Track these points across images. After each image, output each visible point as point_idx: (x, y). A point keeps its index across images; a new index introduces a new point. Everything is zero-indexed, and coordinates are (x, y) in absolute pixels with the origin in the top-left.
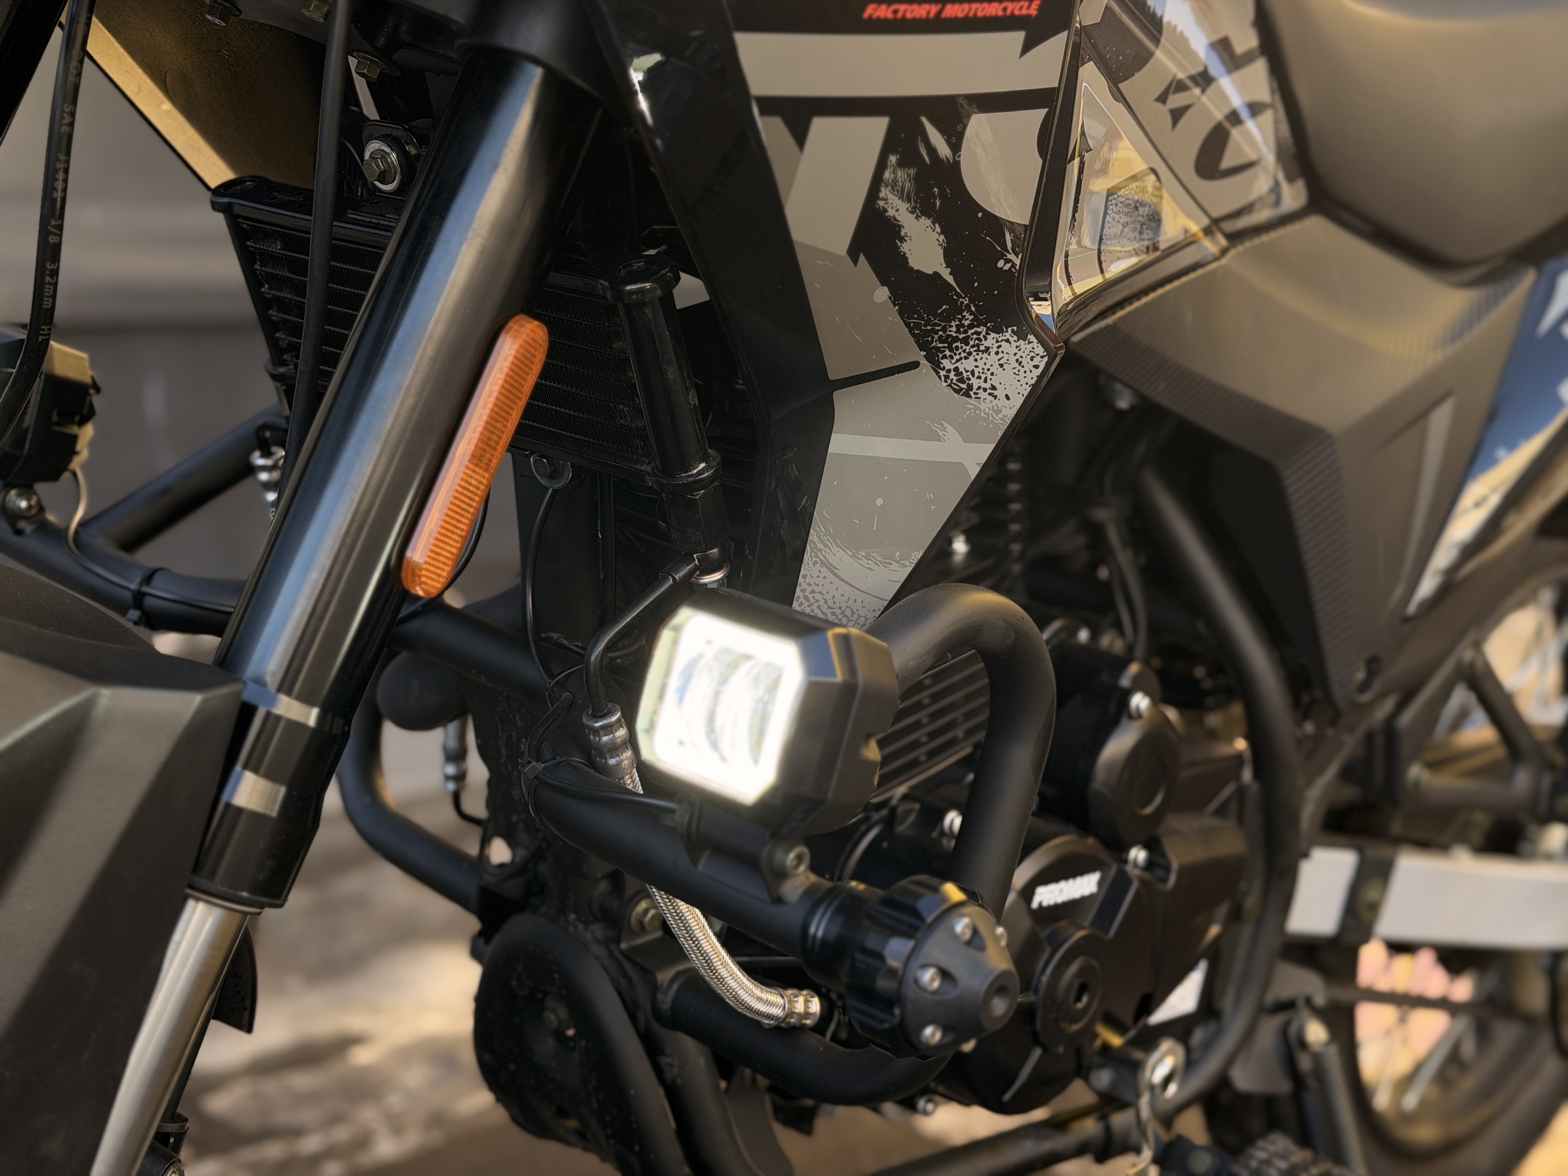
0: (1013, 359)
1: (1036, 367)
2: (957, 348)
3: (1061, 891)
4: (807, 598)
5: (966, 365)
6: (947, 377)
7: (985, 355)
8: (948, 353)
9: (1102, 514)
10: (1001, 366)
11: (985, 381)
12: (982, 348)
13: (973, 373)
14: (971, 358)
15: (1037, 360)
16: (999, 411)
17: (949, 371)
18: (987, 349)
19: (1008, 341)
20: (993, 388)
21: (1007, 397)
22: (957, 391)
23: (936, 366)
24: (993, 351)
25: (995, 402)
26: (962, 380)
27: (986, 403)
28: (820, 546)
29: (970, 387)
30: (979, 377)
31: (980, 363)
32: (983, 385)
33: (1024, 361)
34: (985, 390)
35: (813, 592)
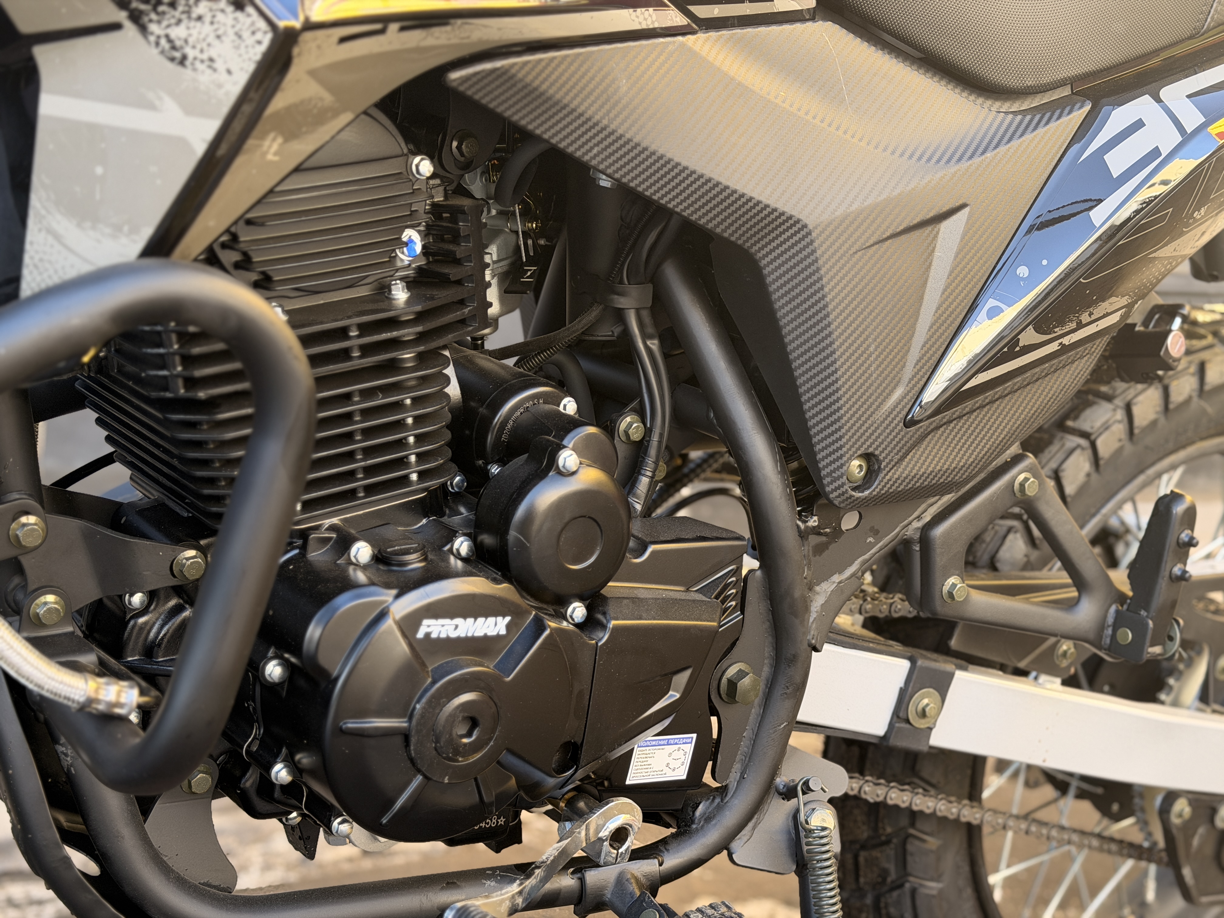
0: (231, 32)
1: (259, 42)
2: (164, 13)
3: (457, 627)
4: (36, 266)
5: (178, 33)
6: (157, 44)
7: (198, 24)
8: (153, 16)
9: (622, 302)
10: (218, 37)
11: (202, 51)
12: (194, 15)
13: (186, 41)
14: (183, 26)
15: (259, 36)
16: (220, 86)
17: (159, 37)
18: (200, 18)
19: (223, 11)
20: (211, 60)
21: (229, 72)
22: (172, 59)
23: (143, 29)
24: (207, 19)
25: (215, 76)
26: (174, 48)
27: (205, 77)
28: (43, 212)
29: (184, 58)
30: (194, 47)
31: (194, 32)
32: (200, 56)
33: (246, 34)
34: (202, 61)
35: (41, 260)
